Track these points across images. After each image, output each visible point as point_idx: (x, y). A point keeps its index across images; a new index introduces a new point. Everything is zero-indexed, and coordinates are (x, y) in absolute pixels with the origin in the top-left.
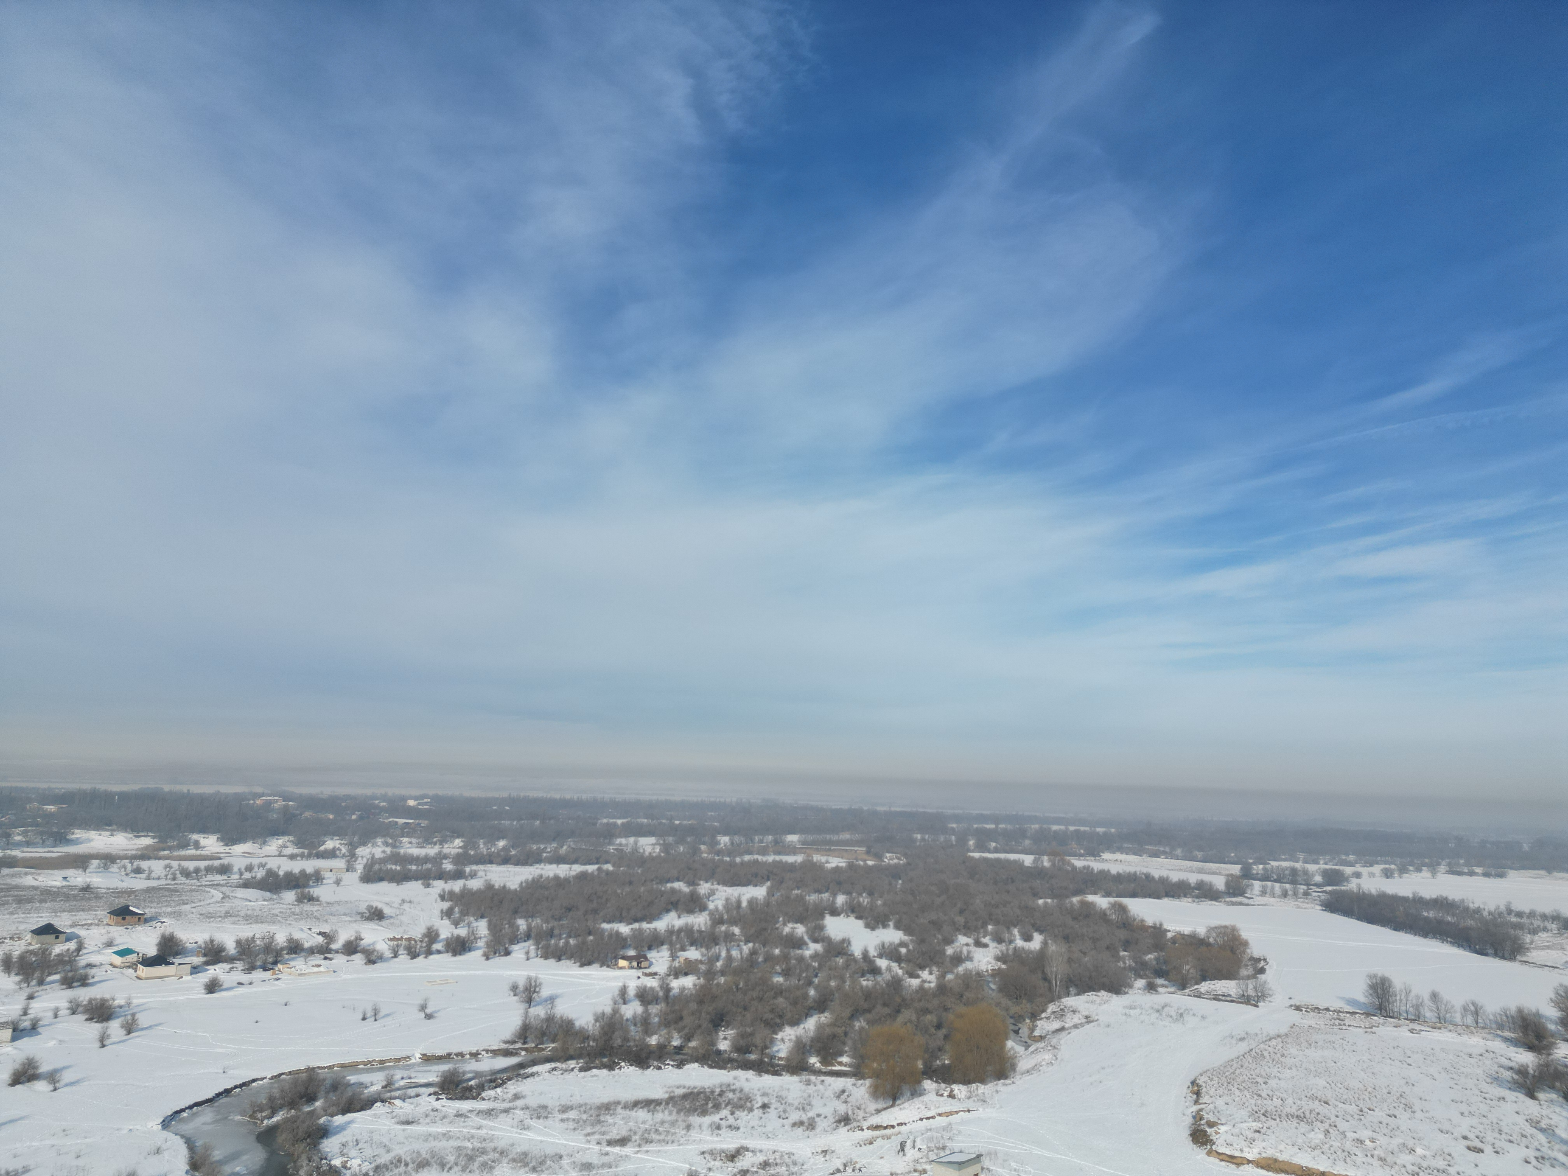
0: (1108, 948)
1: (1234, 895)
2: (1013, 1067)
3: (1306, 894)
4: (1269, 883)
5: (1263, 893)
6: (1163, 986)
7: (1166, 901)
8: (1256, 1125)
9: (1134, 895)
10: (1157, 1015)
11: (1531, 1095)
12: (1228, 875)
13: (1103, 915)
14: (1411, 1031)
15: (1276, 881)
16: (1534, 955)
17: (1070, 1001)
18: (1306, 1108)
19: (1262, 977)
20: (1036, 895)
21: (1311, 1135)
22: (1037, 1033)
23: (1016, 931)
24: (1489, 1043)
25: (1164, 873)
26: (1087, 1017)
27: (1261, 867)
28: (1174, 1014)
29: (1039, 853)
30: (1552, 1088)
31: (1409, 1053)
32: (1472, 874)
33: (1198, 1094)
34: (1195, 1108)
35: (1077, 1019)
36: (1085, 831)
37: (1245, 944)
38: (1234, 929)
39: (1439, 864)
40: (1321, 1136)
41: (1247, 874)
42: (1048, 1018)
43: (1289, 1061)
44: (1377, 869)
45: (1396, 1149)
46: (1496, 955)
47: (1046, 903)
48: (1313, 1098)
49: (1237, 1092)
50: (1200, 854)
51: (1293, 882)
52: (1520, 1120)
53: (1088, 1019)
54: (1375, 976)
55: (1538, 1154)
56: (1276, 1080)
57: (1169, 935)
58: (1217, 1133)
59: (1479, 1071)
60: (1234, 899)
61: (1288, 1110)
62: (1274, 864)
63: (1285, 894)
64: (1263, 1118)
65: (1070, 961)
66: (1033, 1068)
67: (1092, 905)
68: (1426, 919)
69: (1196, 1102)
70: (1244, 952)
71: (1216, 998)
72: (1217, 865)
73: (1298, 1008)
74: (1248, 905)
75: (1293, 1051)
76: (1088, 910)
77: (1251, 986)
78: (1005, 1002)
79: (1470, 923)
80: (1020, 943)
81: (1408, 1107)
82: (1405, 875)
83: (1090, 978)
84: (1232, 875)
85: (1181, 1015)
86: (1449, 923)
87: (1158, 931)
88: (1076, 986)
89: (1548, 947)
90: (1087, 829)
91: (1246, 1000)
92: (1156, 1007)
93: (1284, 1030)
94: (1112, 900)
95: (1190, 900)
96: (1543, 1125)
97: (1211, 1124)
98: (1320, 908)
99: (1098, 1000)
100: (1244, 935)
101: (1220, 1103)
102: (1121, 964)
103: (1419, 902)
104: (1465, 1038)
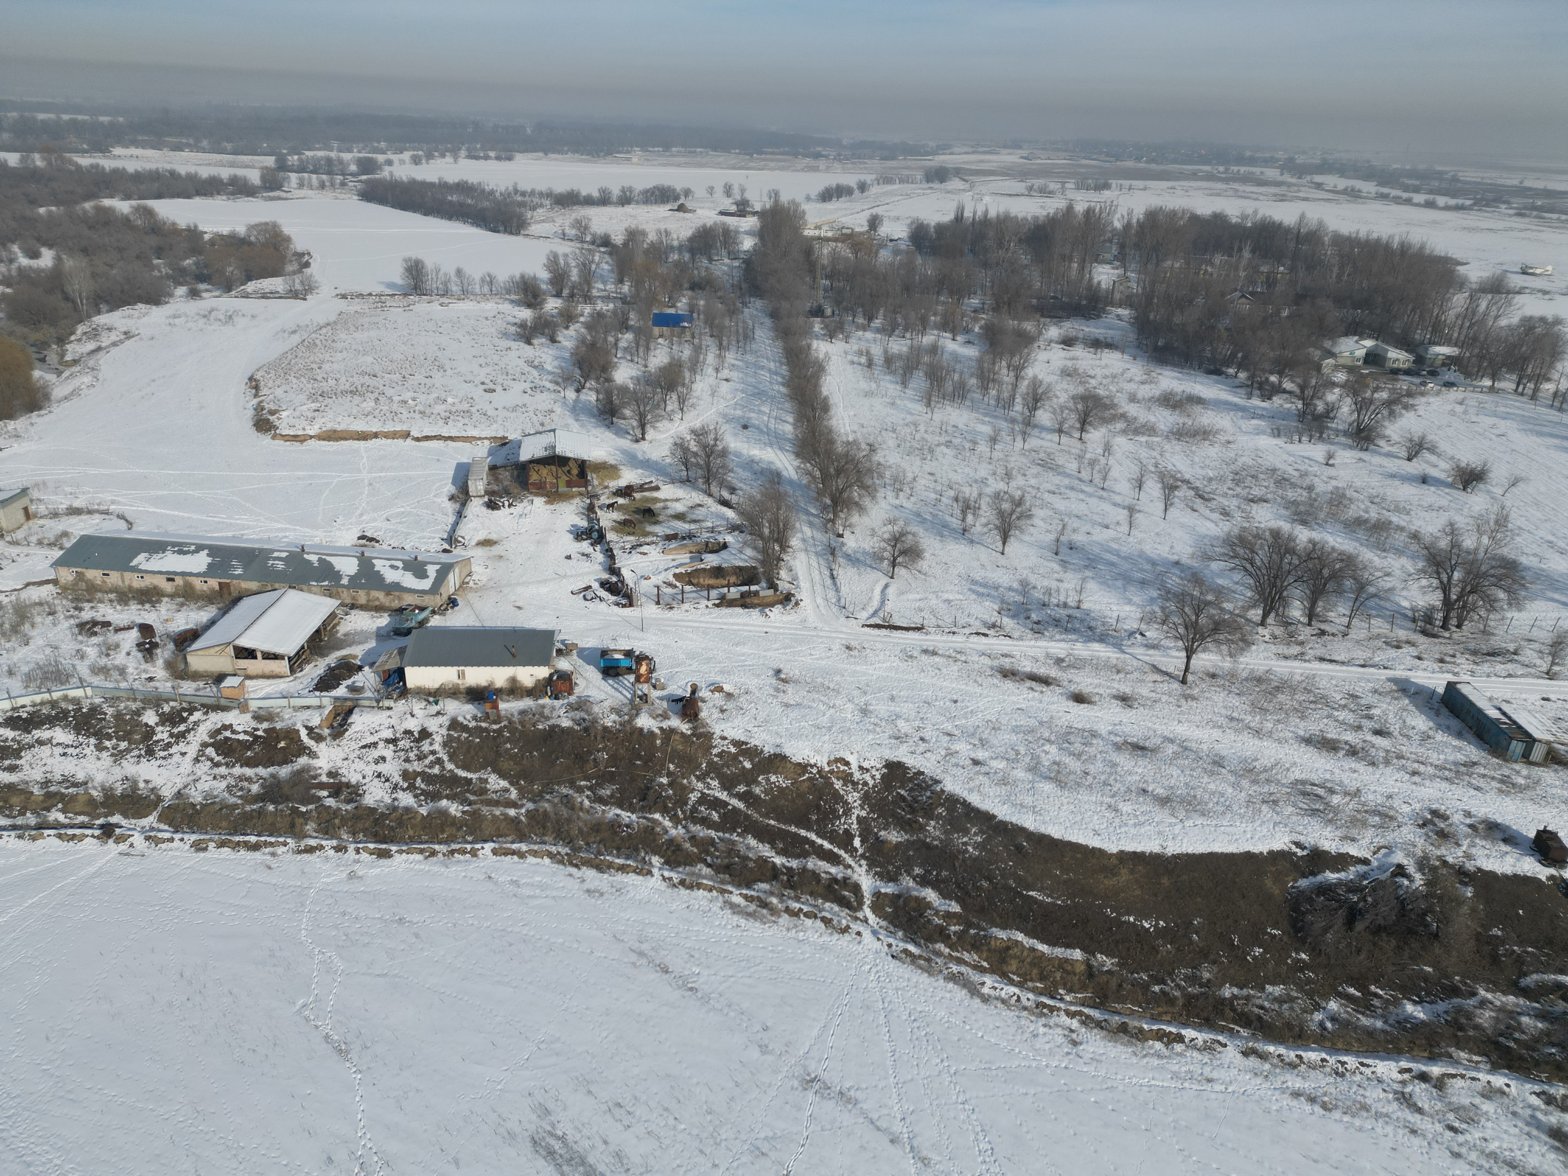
0: (138, 257)
1: (272, 189)
2: (47, 397)
3: (343, 184)
4: (306, 175)
5: (301, 185)
6: (207, 291)
7: (198, 201)
8: (314, 406)
9: (159, 196)
10: (205, 320)
11: (529, 343)
12: (262, 168)
13: (126, 221)
14: (441, 305)
15: (312, 172)
16: (534, 229)
17: (102, 319)
18: (358, 383)
19: (308, 271)
20: (34, 202)
21: (364, 405)
22: (68, 357)
23: (15, 248)
24: (500, 306)
25: (192, 169)
26: (125, 333)
27: (296, 157)
28: (222, 317)
29: (26, 149)
30: (543, 334)
31: (440, 323)
32: (487, 158)
33: (257, 388)
34: (255, 401)
35: (114, 337)
36: (84, 122)
37: (288, 239)
38: (275, 225)
39: (460, 149)
40: (372, 404)
41: (282, 166)
42: (79, 340)
43: (339, 345)
44: (407, 155)
45: (432, 403)
46: (505, 231)
47: (50, 213)
48: (364, 373)
49: (294, 380)
50: (229, 146)
51: (330, 173)
52: (521, 362)
53: (128, 335)
54: (410, 259)
55: (532, 385)
56: (330, 364)
57: (207, 237)
58: (279, 419)
59: (493, 330)
60: (272, 194)
61: (342, 387)
62: (309, 154)
63: (322, 186)
64: (320, 398)
65: (94, 275)
66: (72, 394)
67: (110, 210)
68: (451, 202)
69: (256, 396)
70: (288, 248)
71: (264, 296)
72: (250, 157)
73: (344, 297)
74: (286, 199)
75: (343, 336)
76: (106, 218)
77: (297, 281)
78: (20, 330)
79: (486, 204)
80: (24, 261)
81: (441, 368)
82: (432, 161)
83: (122, 291)
84: (266, 168)
85: (230, 317)
86: (469, 205)
87: (193, 234)
88: (107, 302)
89: (543, 221)
90: (86, 118)
91: (294, 295)
92: (202, 312)
93: (332, 318)
94: (134, 203)
95: (224, 197)
96: (536, 363)
97: (273, 413)
98: (356, 197)
99: (136, 314)
100: (286, 230)
101: (279, 392)
102: (156, 273)
103: (444, 186)
104: (483, 304)
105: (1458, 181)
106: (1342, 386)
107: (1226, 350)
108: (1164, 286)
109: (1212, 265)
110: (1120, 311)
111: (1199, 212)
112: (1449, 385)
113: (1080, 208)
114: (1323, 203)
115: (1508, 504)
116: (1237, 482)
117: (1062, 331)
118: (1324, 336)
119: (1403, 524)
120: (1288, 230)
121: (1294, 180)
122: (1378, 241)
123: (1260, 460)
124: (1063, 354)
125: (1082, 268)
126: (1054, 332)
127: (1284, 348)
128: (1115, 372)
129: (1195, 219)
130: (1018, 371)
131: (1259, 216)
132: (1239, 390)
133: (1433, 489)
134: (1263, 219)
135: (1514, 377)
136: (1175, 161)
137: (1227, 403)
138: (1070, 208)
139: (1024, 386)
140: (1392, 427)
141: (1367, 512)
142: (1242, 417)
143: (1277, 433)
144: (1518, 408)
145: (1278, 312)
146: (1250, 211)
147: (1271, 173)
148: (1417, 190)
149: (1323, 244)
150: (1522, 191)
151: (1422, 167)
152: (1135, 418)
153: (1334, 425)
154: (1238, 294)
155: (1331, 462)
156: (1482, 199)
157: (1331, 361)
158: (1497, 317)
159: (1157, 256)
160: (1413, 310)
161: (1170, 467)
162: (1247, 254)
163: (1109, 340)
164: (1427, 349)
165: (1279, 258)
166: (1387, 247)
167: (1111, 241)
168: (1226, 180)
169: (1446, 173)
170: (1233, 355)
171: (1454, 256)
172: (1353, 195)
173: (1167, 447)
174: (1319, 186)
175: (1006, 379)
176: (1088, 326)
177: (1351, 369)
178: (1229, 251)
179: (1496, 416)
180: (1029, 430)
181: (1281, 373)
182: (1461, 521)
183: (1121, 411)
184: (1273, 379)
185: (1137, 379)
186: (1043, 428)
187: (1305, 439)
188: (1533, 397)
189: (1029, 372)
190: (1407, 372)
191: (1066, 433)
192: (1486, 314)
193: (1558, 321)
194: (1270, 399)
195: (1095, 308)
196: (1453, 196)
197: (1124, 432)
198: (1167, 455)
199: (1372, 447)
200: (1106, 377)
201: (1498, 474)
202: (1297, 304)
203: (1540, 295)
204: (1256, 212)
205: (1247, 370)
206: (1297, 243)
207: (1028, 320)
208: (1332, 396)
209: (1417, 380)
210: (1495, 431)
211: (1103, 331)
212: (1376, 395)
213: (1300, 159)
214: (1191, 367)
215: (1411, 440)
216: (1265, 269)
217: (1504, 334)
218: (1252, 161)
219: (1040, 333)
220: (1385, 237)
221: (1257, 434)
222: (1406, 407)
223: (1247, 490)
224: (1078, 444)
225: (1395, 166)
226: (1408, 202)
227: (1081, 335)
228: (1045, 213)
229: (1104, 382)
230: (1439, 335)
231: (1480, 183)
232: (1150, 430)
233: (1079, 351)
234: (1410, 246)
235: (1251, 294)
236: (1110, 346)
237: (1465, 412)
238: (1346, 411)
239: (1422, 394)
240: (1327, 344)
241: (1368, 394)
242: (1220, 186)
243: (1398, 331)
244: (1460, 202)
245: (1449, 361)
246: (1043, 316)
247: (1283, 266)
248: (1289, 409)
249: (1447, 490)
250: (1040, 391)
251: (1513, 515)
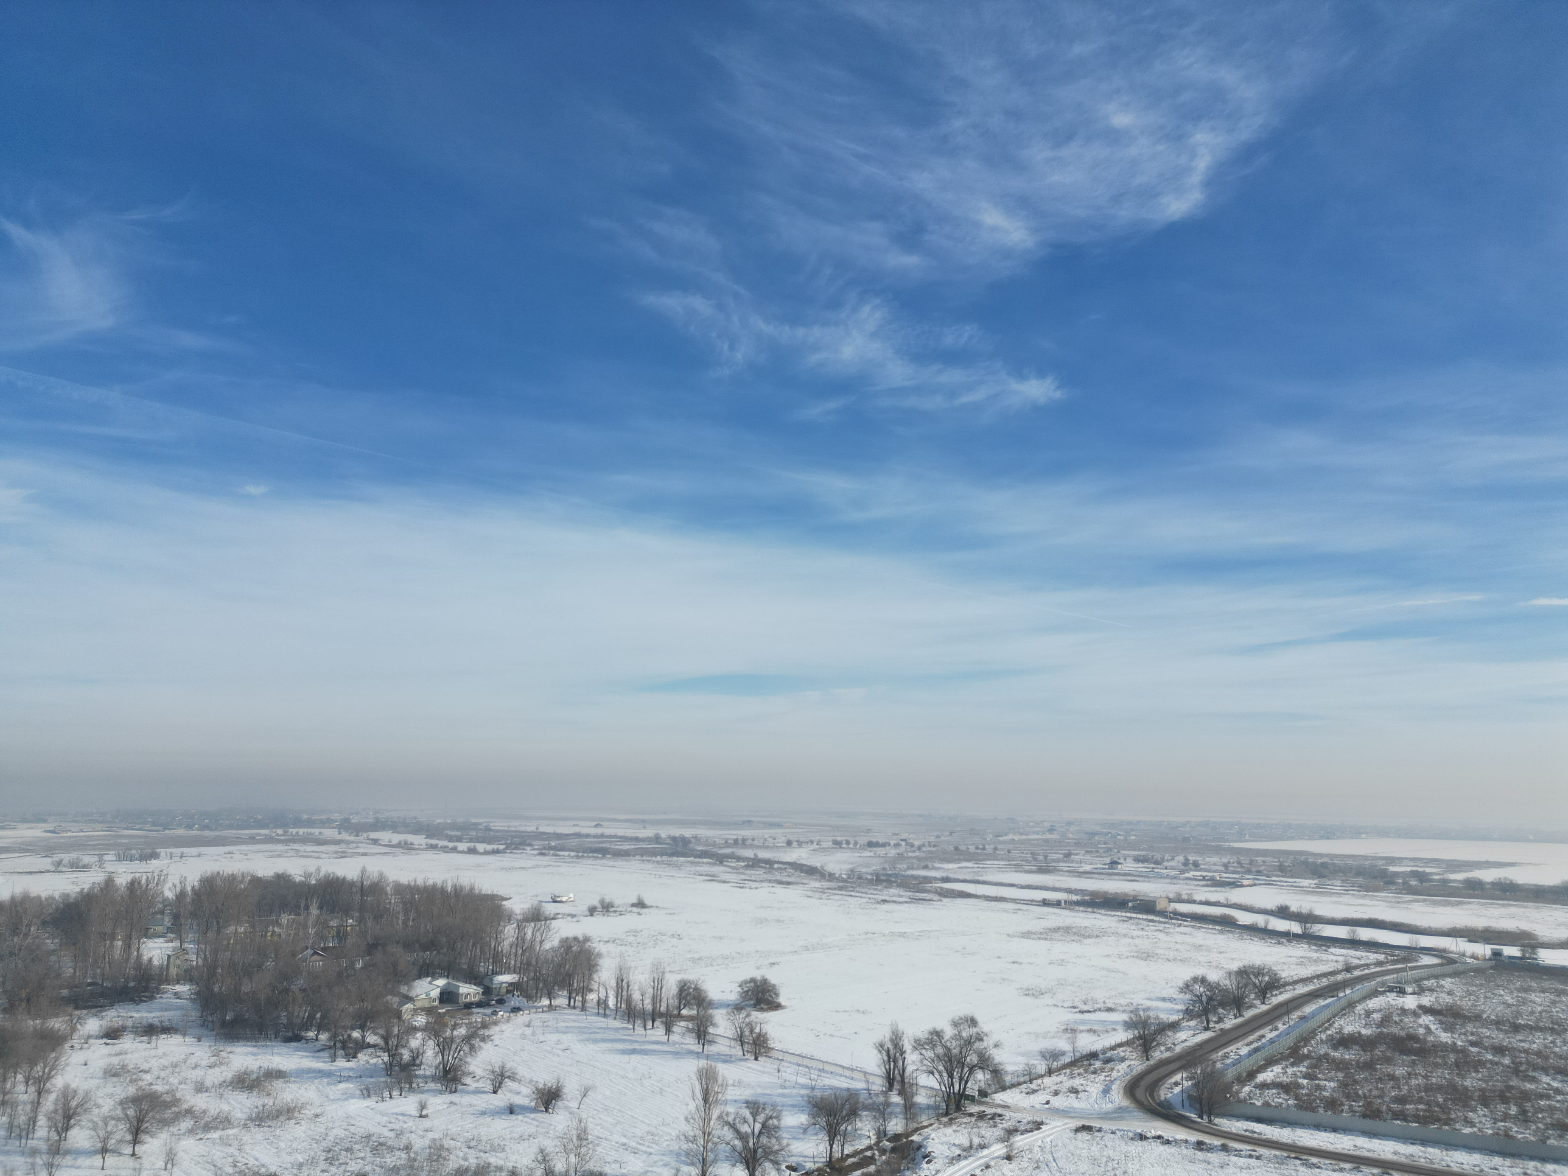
105: (491, 830)
106: (424, 1029)
107: (302, 1012)
108: (228, 953)
109: (280, 925)
110: (178, 988)
111: (260, 874)
112: (516, 1010)
113: (122, 880)
114: (381, 857)
115: (584, 1115)
116: (330, 1161)
117: (103, 1022)
118: (399, 982)
119: (500, 1163)
120: (352, 884)
121: (352, 838)
122: (434, 886)
123: (352, 1129)
124: (106, 1050)
125: (127, 946)
126: (93, 1025)
127: (363, 1001)
128: (175, 1060)
129: (256, 881)
130: (41, 1086)
131: (322, 874)
132: (321, 1054)
133: (520, 1117)
134: (327, 876)
135: (565, 993)
136: (230, 827)
137: (310, 1071)
138: (109, 882)
139: (49, 1103)
140: (474, 1062)
141: (466, 1159)
142: (329, 1084)
143: (367, 1093)
144: (574, 1021)
145: (352, 965)
146: (312, 869)
147: (330, 833)
148: (459, 839)
149: (386, 894)
150: (540, 836)
151: (460, 820)
152: (205, 1112)
153: (421, 1072)
154: (310, 952)
155: (424, 1113)
156: (511, 844)
157: (409, 1006)
158: (542, 942)
159: (218, 923)
160: (474, 945)
161: (252, 1162)
162: (314, 911)
163: (167, 1023)
164: (492, 980)
165: (346, 912)
166: (443, 890)
167: (162, 912)
168: (286, 842)
169: (480, 824)
170: (312, 1017)
171: (499, 893)
172: (407, 847)
173: (246, 1138)
174: (375, 842)
175: (23, 1098)
176: (138, 1011)
177: (429, 1011)
178: (295, 910)
179: (558, 1032)
180: (58, 1160)
181: (362, 1027)
182: (551, 1145)
183: (185, 1106)
184: (356, 1034)
185: (204, 1063)
186: (79, 1153)
187: (395, 1093)
188: (583, 1008)
189: (58, 1082)
190: (479, 1005)
191: (113, 1151)
192: (533, 941)
193: (587, 939)
194: (354, 1057)
195: (146, 989)
196: (489, 843)
197: (191, 1131)
198: (247, 1148)
199: (460, 1087)
200: (164, 1068)
201: (571, 1089)
202: (370, 954)
203: (569, 918)
204: (318, 870)
205: (328, 1030)
206: (362, 895)
207: (57, 1015)
208: (415, 1042)
209: (488, 1011)
210: (560, 1047)
211: (158, 1014)
212: (455, 1033)
213: (355, 819)
214: (267, 1038)
215: (493, 1072)
216: (334, 923)
217: (550, 956)
218: (310, 823)
219: (74, 1029)
220: (439, 883)
221: (347, 1099)
222: (484, 1039)
223: (343, 1167)
224: (130, 1163)
225: (438, 821)
226: (454, 850)
227: (129, 1023)
228: (78, 889)
229: (163, 1074)
230: (500, 965)
231: (507, 831)
232: (224, 1121)
233: (127, 1043)
234: (462, 888)
235: (323, 950)
236: (167, 1029)
237: (534, 1034)
238: (431, 1056)
239: (495, 1023)
240: (404, 989)
241: (448, 1033)
242: (280, 847)
243: (465, 967)
244: (495, 847)
245: (514, 987)
246: (77, 1008)
247: (352, 918)
248: (375, 1065)
249: (532, 1116)
250: (74, 1103)
251: (590, 1126)
